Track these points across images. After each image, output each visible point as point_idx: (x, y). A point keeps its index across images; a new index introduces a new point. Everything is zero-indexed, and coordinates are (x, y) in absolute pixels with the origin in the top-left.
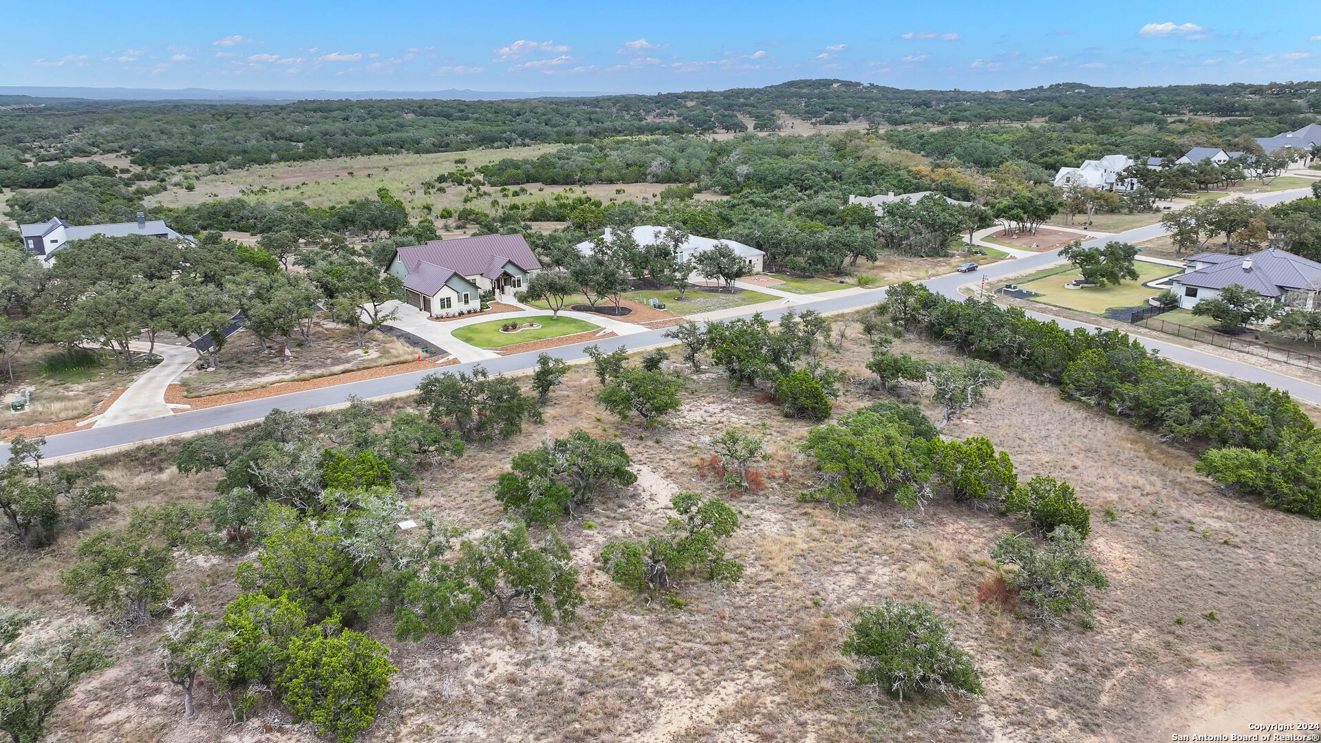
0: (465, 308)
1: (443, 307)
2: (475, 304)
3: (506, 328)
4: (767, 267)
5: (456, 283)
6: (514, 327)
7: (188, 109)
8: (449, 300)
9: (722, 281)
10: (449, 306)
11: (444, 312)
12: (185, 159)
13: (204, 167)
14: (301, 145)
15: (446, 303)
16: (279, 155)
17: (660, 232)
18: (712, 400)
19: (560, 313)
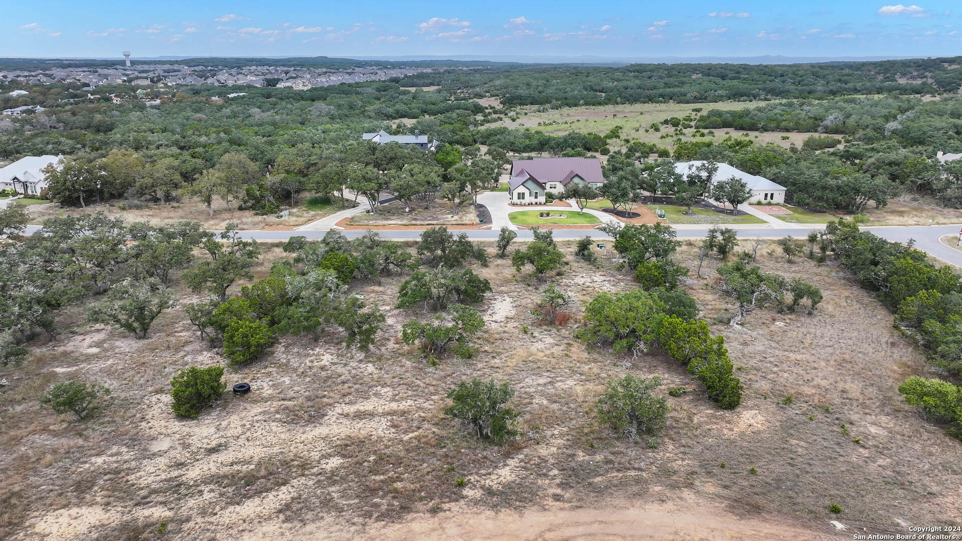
0: (534, 200)
1: (519, 198)
2: (542, 199)
3: (542, 215)
4: (789, 199)
5: (530, 184)
6: (548, 215)
7: (560, 70)
8: (523, 194)
9: (728, 205)
10: (523, 198)
11: (518, 202)
12: (528, 102)
13: (536, 107)
14: (603, 94)
15: (521, 196)
16: (585, 101)
17: (693, 165)
18: (603, 273)
19: (585, 210)
